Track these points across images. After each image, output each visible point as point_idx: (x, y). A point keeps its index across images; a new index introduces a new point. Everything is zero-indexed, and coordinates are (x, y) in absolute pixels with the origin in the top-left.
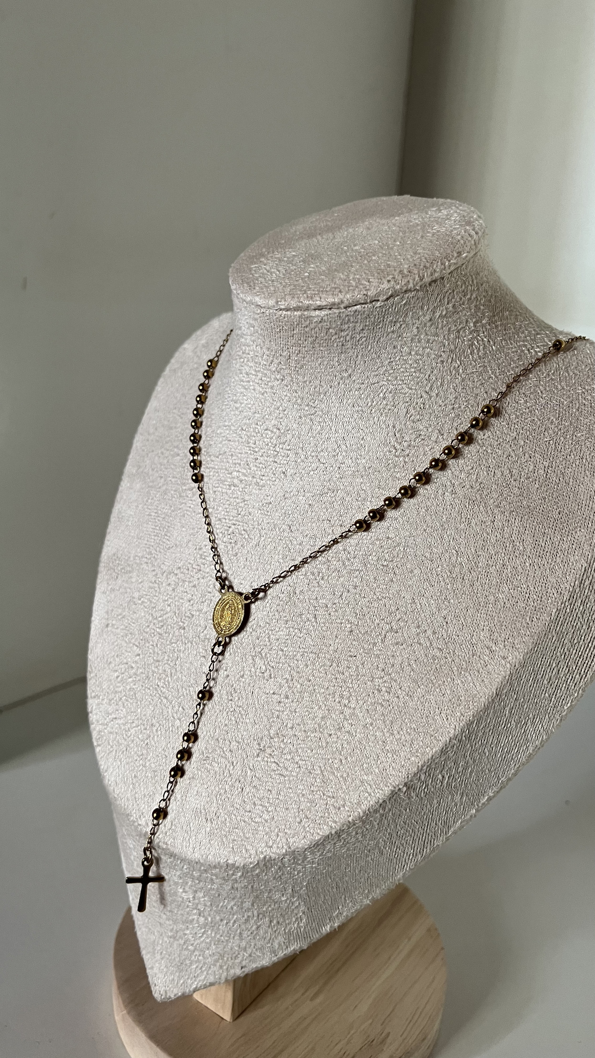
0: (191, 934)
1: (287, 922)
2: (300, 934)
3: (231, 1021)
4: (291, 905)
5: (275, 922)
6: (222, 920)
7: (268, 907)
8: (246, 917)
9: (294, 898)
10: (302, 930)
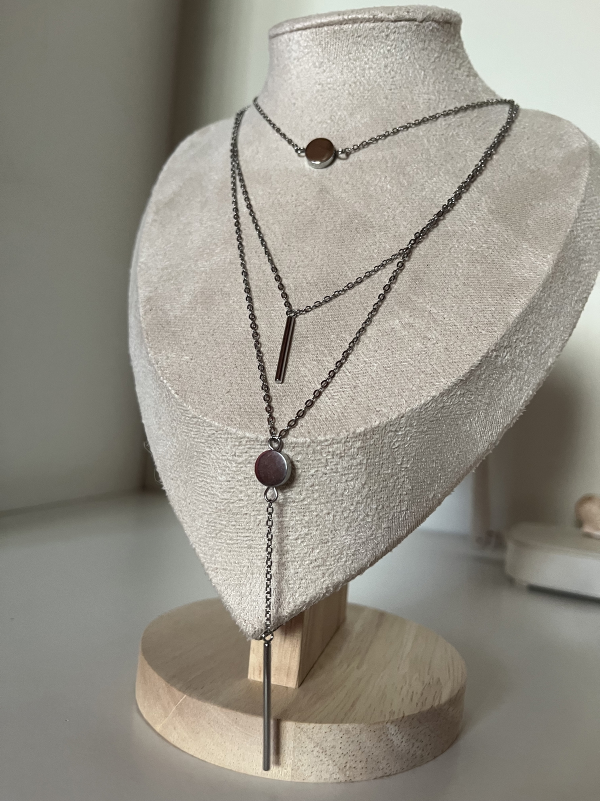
1: (392, 505)
3: (297, 686)
6: (328, 514)
8: (354, 503)
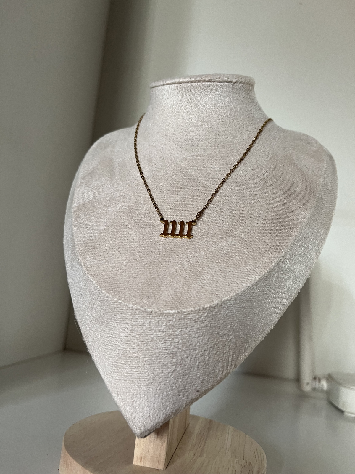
0: (165, 375)
1: (224, 352)
2: (229, 362)
3: (164, 468)
4: (228, 339)
5: (218, 353)
6: (187, 357)
7: (216, 342)
8: (203, 351)
9: (230, 333)
10: (231, 358)
